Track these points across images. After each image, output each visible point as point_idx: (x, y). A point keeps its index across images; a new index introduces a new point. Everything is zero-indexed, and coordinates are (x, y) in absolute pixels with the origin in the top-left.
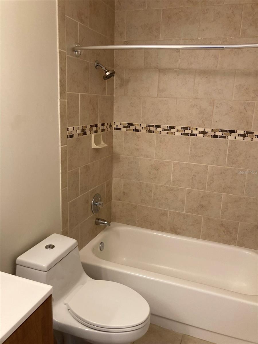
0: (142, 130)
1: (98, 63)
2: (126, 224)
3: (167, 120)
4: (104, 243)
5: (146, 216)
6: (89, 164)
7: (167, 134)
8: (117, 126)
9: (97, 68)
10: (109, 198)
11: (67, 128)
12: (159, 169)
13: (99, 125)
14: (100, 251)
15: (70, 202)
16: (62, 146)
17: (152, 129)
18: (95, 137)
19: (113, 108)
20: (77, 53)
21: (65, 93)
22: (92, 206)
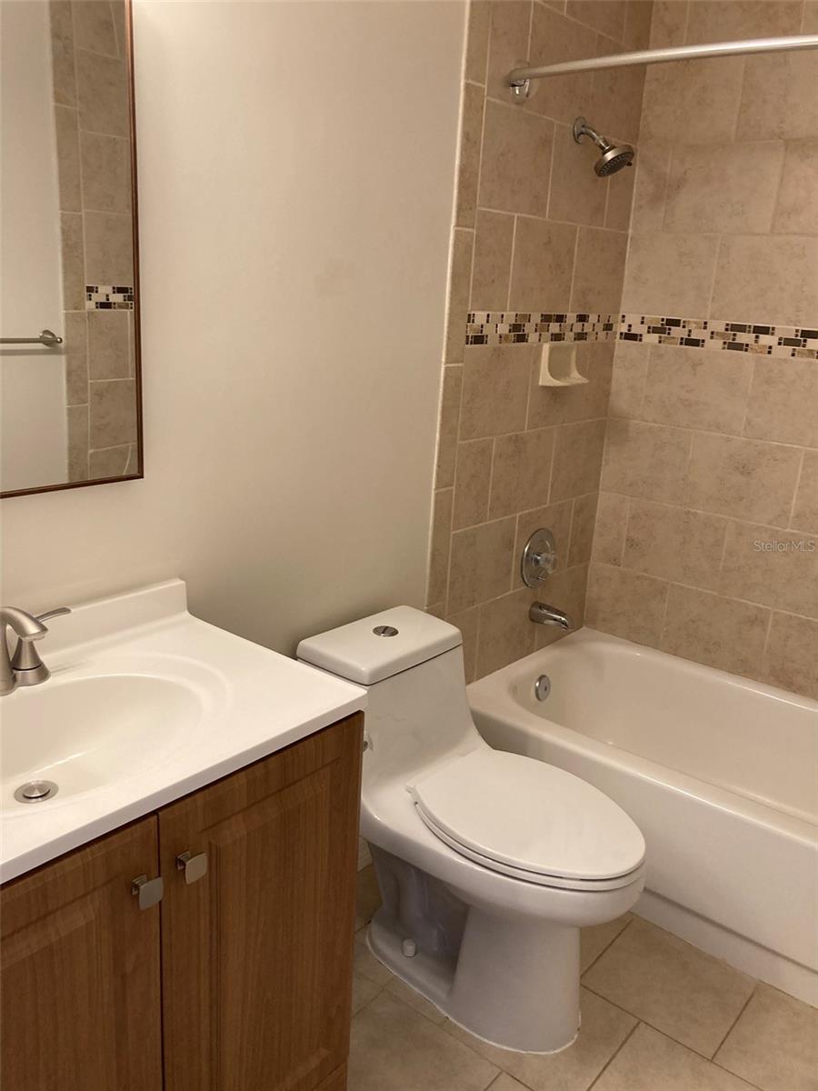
0: (710, 343)
1: (583, 126)
2: (628, 638)
3: (798, 311)
4: (551, 680)
5: (693, 622)
6: (525, 432)
7: (793, 355)
8: (630, 326)
9: (580, 142)
10: (582, 553)
11: (469, 315)
12: (753, 470)
13: (571, 318)
14: (536, 699)
15: (458, 531)
16: (449, 365)
17: (743, 338)
18: (552, 351)
19: (624, 270)
20: (517, 92)
21: (471, 209)
22: (522, 561)
